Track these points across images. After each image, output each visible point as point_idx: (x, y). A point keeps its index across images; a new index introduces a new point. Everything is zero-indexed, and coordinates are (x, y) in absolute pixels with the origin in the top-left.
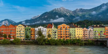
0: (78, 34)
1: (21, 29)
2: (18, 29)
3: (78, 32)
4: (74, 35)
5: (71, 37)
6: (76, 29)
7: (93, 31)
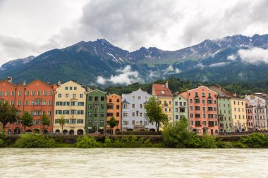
0: (238, 117)
1: (74, 95)
2: (60, 96)
3: (237, 110)
4: (227, 119)
5: (222, 125)
6: (232, 101)
7: (265, 109)
